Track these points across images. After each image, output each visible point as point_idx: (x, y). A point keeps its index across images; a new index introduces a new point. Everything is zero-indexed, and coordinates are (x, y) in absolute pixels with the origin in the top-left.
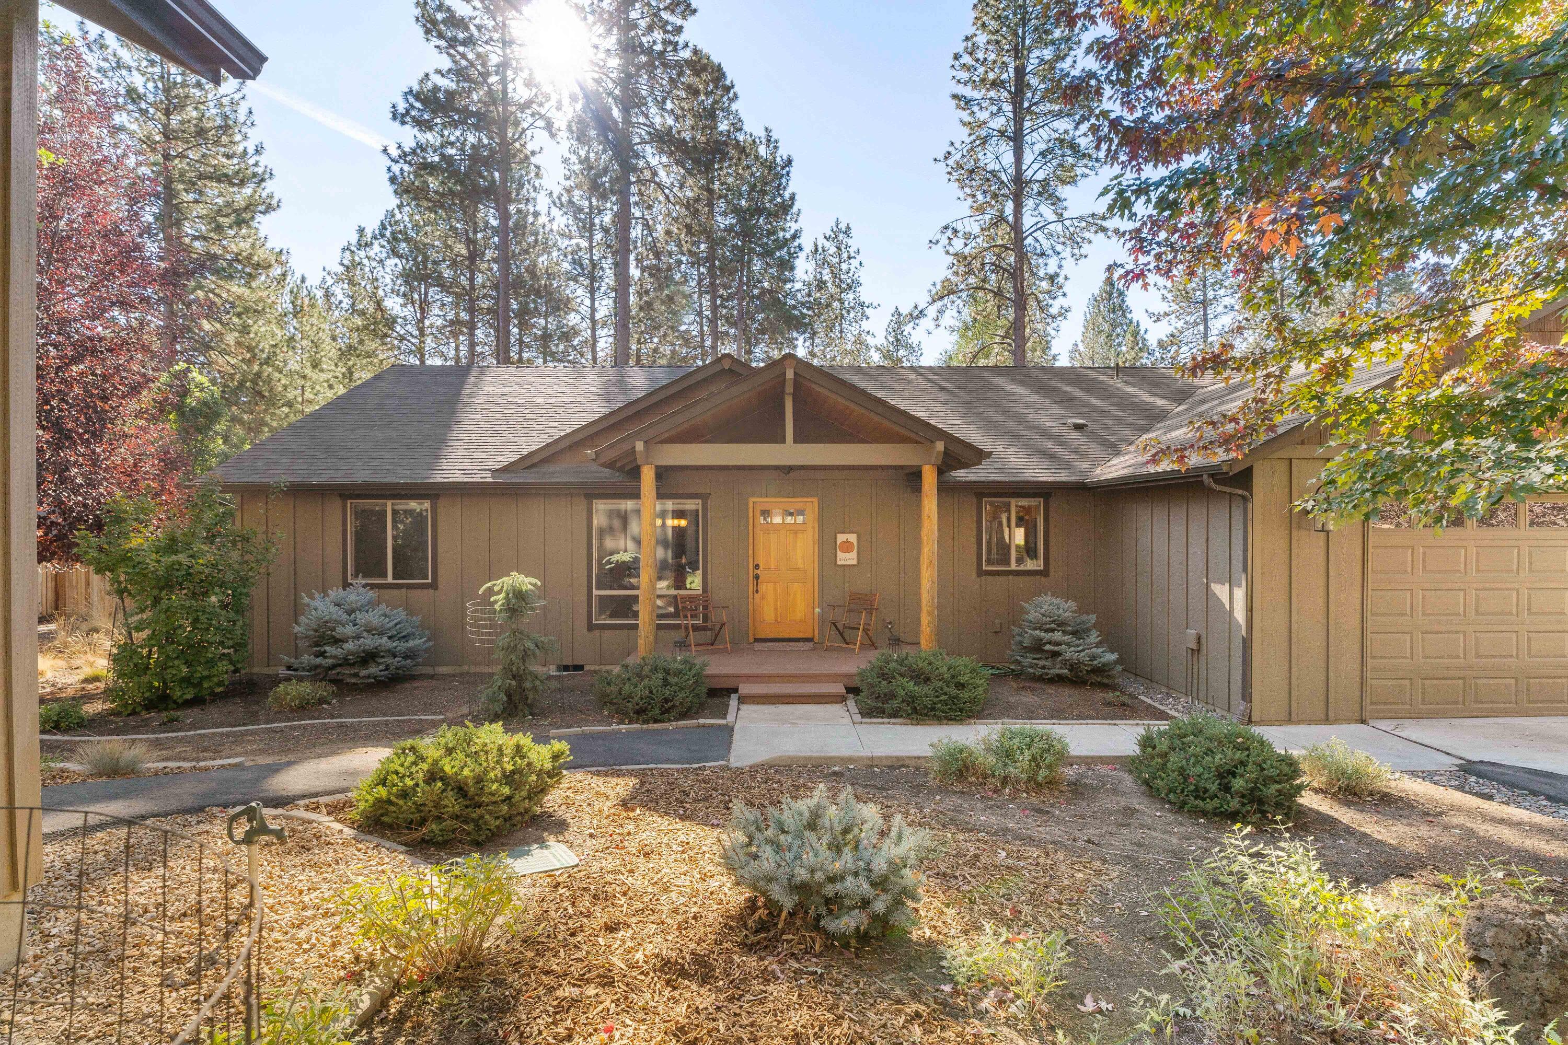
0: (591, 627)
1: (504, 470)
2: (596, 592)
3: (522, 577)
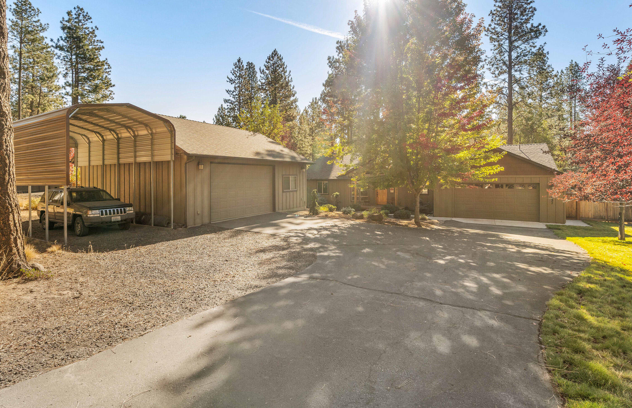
0: (351, 202)
1: (339, 177)
2: (352, 196)
3: (337, 193)
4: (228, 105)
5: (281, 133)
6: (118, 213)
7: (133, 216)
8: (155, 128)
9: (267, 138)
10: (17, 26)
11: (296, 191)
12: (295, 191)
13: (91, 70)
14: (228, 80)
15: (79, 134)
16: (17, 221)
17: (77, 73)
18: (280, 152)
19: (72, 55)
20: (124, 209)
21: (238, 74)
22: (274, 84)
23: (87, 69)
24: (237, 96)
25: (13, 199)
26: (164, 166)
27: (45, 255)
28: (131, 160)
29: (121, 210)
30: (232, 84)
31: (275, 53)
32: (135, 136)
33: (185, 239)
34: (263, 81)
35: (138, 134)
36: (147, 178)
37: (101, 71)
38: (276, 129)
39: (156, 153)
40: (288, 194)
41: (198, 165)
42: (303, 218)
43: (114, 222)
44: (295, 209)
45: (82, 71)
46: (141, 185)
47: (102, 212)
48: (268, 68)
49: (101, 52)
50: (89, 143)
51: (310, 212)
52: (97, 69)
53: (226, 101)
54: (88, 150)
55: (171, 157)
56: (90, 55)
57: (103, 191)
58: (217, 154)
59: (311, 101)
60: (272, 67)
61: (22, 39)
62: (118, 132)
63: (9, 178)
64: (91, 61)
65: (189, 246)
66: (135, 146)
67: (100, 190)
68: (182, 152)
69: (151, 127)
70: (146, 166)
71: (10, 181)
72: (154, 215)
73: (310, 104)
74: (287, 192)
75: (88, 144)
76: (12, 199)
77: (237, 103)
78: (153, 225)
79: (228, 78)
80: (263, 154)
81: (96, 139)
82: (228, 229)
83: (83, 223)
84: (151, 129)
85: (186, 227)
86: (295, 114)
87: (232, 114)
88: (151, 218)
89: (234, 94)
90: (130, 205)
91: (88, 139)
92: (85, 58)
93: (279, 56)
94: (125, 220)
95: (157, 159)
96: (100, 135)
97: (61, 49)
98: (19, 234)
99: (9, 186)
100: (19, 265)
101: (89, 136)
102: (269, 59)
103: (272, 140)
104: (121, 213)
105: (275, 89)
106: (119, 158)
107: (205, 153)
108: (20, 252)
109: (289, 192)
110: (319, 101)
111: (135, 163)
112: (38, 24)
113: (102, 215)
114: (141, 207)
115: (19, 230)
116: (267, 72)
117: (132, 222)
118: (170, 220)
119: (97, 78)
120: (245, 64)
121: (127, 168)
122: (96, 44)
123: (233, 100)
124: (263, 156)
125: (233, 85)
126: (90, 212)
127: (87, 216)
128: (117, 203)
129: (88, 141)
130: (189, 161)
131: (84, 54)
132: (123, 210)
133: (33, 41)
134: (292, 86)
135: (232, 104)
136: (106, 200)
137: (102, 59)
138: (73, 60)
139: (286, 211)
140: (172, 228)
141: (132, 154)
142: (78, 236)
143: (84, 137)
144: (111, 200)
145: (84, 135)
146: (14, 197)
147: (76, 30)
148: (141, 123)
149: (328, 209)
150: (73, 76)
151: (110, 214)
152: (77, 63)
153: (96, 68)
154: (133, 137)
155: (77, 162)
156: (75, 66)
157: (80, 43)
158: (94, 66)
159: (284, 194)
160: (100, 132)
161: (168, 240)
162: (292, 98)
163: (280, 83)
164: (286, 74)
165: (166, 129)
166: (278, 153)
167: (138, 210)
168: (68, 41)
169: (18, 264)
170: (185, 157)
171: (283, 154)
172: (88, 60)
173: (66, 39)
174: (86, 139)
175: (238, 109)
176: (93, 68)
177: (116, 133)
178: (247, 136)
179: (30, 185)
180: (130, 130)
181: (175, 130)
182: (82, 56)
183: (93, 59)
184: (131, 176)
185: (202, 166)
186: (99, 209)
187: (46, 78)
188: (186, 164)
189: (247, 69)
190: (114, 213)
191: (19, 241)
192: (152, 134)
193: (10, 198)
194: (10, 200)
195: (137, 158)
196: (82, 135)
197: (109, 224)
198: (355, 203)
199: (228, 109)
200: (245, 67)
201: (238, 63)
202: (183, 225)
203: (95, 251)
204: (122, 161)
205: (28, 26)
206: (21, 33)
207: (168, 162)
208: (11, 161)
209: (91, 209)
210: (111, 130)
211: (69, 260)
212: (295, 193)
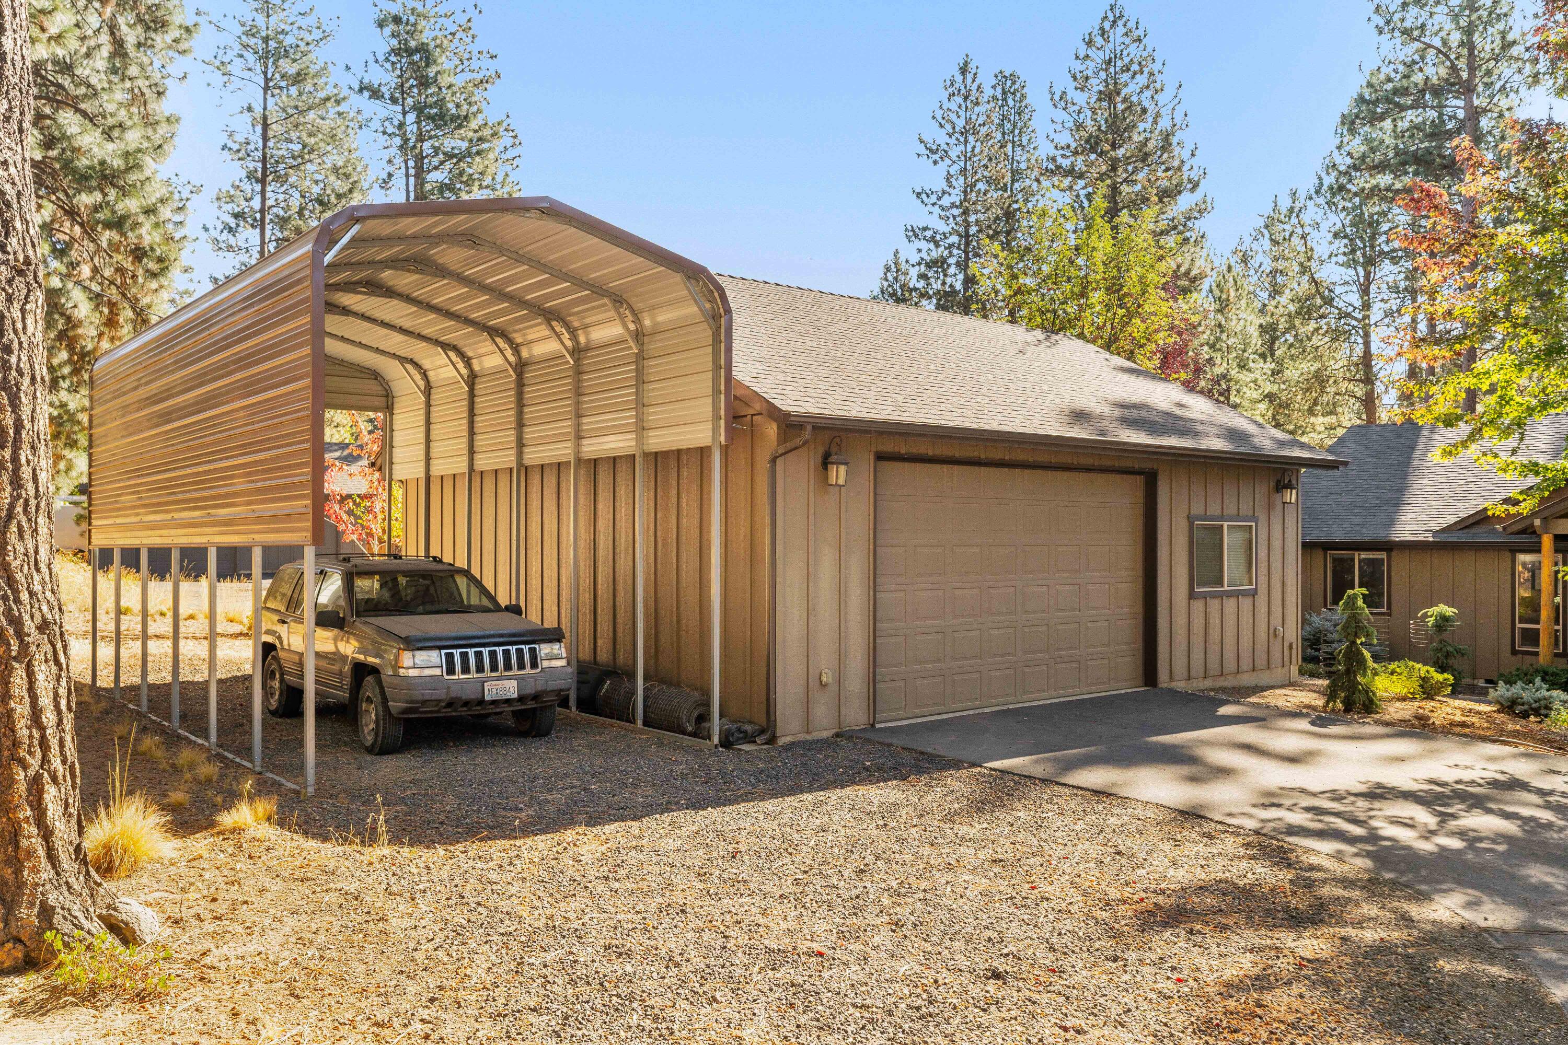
0: (1514, 652)
1: (1443, 530)
2: (1518, 625)
3: (1446, 607)
4: (920, 251)
5: (1162, 334)
6: (508, 667)
7: (567, 682)
8: (653, 308)
9: (1106, 355)
10: (253, 35)
11: (1254, 593)
12: (1245, 593)
13: (461, 157)
14: (923, 150)
15: (394, 356)
16: (45, 701)
17: (420, 173)
18: (1177, 411)
19: (404, 113)
20: (533, 652)
21: (960, 123)
22: (1107, 147)
23: (449, 156)
24: (956, 212)
25: (32, 594)
26: (685, 473)
27: (200, 843)
28: (563, 451)
29: (520, 652)
30: (935, 162)
31: (1114, 17)
32: (578, 352)
33: (770, 805)
34: (1065, 138)
35: (588, 341)
36: (622, 524)
37: (491, 156)
38: (1137, 321)
39: (653, 415)
40: (1214, 604)
41: (826, 462)
42: (1304, 724)
43: (494, 702)
44: (1246, 679)
45: (435, 161)
46: (601, 554)
47: (450, 658)
48: (1082, 82)
49: (492, 91)
50: (428, 390)
51: (1331, 696)
52: (479, 153)
53: (914, 233)
54: (423, 418)
55: (715, 430)
56: (458, 106)
57: (467, 573)
58: (906, 418)
59: (1268, 211)
60: (1103, 75)
61: (269, 76)
62: (519, 340)
63: (15, 499)
64: (460, 126)
65: (792, 848)
66: (578, 393)
67: (453, 571)
68: (757, 407)
69: (638, 306)
70: (619, 474)
71: (19, 509)
72: (646, 678)
73: (1261, 223)
74: (1214, 595)
75: (424, 393)
76: (25, 596)
77: (954, 239)
78: (640, 723)
79: (922, 141)
80: (1101, 417)
81: (449, 372)
82: (956, 764)
83: (385, 700)
84: (637, 320)
85: (772, 740)
86: (1200, 263)
87: (937, 286)
88: (633, 692)
89: (946, 201)
90: (555, 636)
91: (425, 375)
92: (442, 116)
93: (1131, 25)
94: (536, 697)
95: (658, 441)
96: (462, 355)
97: (375, 94)
98: (56, 763)
99: (12, 536)
100: (46, 912)
101: (426, 364)
102: (1090, 43)
103: (1129, 364)
104: (521, 666)
105: (1114, 168)
106: (521, 445)
107: (856, 410)
108: (58, 843)
109: (1221, 596)
110: (1310, 204)
111: (579, 461)
112: (311, 20)
113: (451, 670)
114: (599, 642)
115: (54, 742)
116: (1080, 98)
117: (564, 703)
118: (707, 704)
119: (477, 183)
120: (987, 80)
121: (551, 480)
122: (475, 65)
123: (942, 227)
124: (1106, 425)
125: (943, 166)
126: (407, 659)
127: (396, 675)
128: (508, 624)
129: (422, 384)
130: (790, 445)
131: (440, 103)
132: (527, 656)
133: (298, 79)
134: (1189, 147)
135: (937, 245)
136: (468, 610)
137: (491, 114)
138: (409, 129)
139: (1208, 683)
140: (716, 740)
141: (567, 426)
142: (370, 750)
143: (409, 367)
144: (486, 610)
145: (412, 362)
146: (37, 587)
147: (415, 25)
148: (599, 290)
149: (1414, 685)
150: (407, 185)
151: (480, 669)
152: (421, 139)
153: (474, 150)
154: (572, 353)
155: (391, 463)
156: (414, 147)
157: (427, 65)
158: (471, 141)
159: (1198, 605)
160: (459, 344)
161: (698, 804)
162: (1185, 201)
163: (1136, 138)
164: (1162, 98)
165: (694, 309)
166: (1168, 414)
167: (586, 654)
168: (393, 63)
169: (43, 904)
170: (771, 430)
171: (1191, 420)
172: (452, 121)
173: (387, 60)
174: (418, 377)
175: (958, 264)
176: (468, 149)
177: (510, 342)
178: (1020, 346)
179: (213, 544)
180: (559, 328)
181: (728, 311)
182: (435, 110)
183: (466, 117)
184: (564, 517)
185: (842, 469)
186: (440, 648)
187: (333, 199)
188: (774, 460)
189: (995, 98)
190: (494, 668)
191: (51, 793)
192: (638, 335)
193: (16, 592)
194: (17, 601)
195: (585, 442)
196: (403, 360)
197: (478, 710)
198: (1541, 660)
199: (919, 264)
200: (988, 92)
201: (959, 78)
202: (762, 731)
203: (396, 840)
204: (532, 456)
205: (282, 32)
206: (264, 57)
207: (703, 453)
208: (26, 417)
209: (414, 644)
210: (495, 332)
211: (279, 885)
212: (1246, 602)
